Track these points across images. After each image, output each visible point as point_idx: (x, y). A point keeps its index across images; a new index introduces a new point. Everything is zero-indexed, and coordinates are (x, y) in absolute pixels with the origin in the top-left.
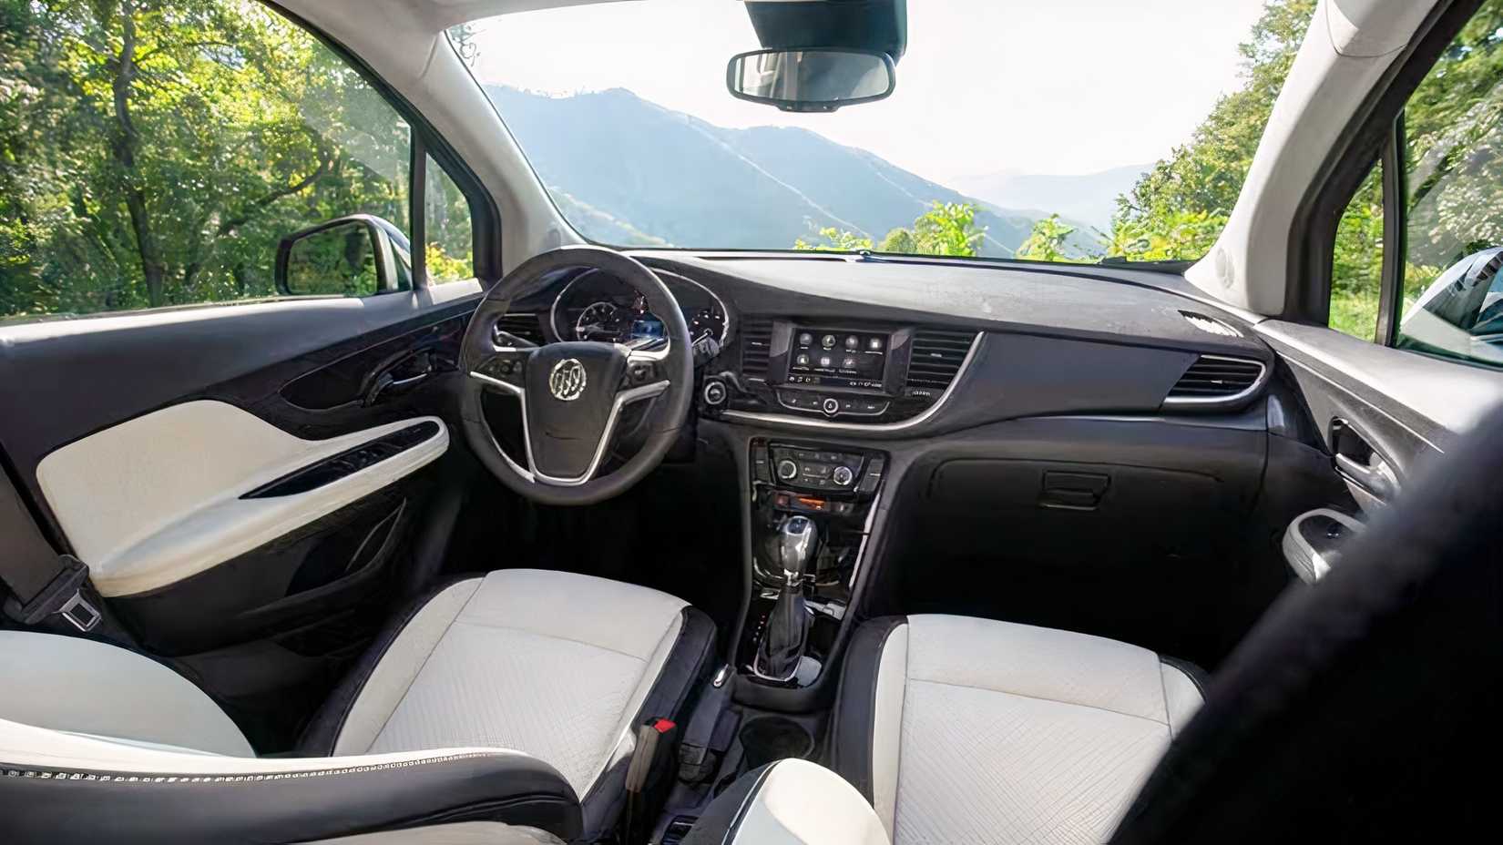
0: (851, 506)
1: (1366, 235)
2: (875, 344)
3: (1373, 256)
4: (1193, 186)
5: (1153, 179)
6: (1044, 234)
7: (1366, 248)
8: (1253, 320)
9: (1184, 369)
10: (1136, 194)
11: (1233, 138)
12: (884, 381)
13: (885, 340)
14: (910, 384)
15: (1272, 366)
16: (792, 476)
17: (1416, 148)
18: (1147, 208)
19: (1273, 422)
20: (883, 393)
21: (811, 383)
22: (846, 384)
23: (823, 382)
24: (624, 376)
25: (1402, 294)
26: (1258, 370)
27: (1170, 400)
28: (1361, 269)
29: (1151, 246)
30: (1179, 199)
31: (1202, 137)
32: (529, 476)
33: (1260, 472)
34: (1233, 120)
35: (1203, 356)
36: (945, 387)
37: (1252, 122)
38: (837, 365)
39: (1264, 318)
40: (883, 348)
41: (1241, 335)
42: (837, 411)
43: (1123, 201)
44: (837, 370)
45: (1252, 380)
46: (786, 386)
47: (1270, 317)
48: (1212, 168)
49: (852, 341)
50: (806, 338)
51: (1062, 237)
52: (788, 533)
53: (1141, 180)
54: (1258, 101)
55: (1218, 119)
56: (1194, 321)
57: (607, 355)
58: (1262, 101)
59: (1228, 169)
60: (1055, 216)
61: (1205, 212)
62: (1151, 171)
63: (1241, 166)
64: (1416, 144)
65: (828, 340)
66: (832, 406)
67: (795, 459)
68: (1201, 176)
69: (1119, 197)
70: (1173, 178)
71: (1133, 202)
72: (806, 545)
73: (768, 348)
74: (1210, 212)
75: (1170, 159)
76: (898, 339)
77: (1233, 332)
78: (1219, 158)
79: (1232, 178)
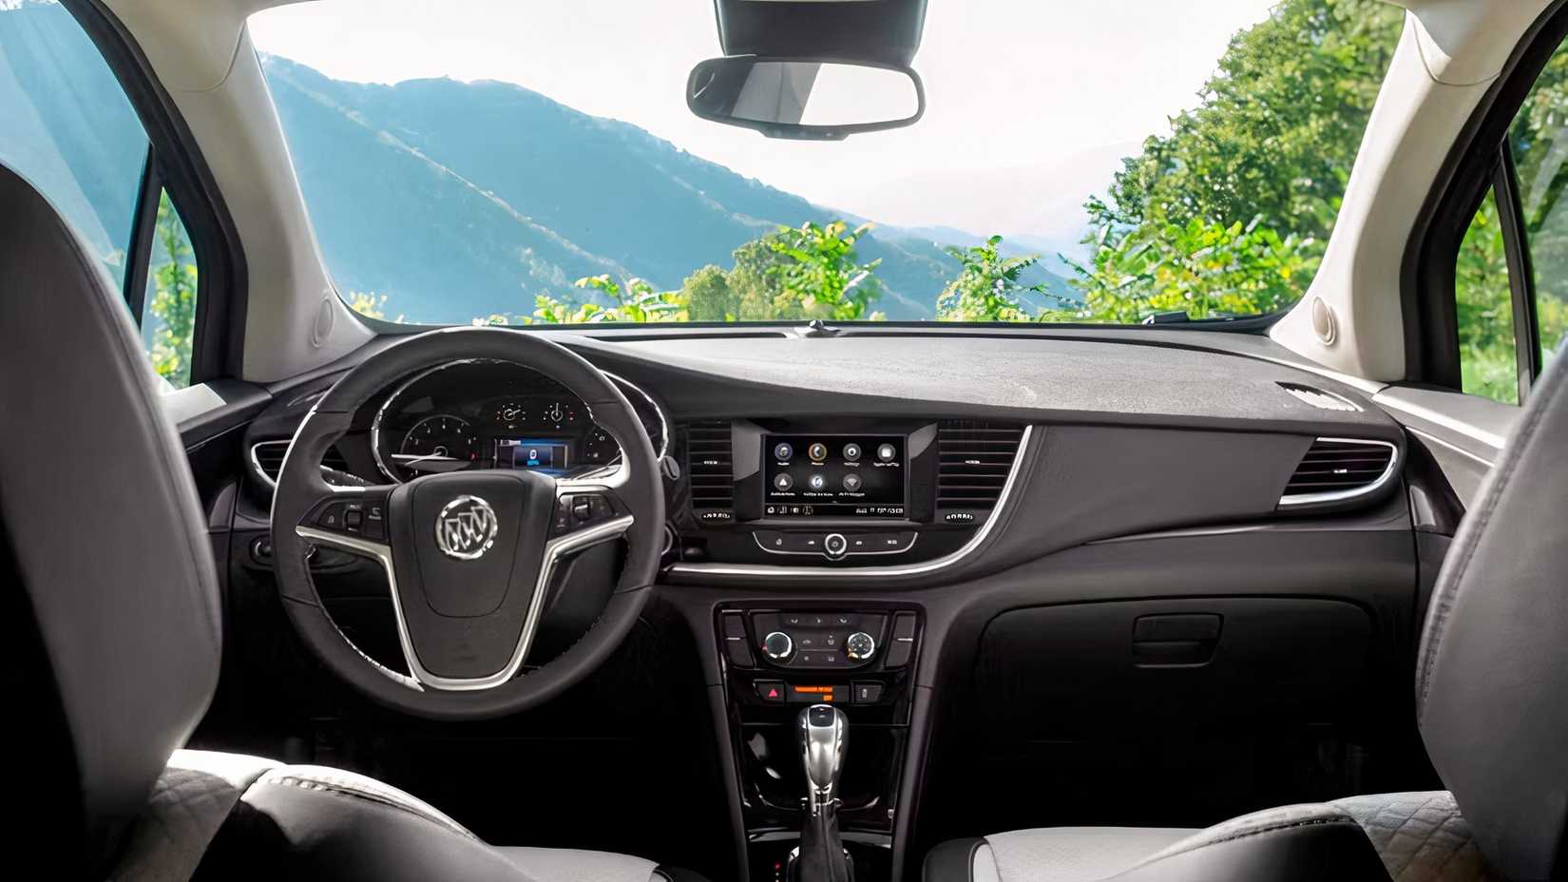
0: (879, 689)
1: (1482, 252)
2: (886, 453)
3: (1498, 287)
4: (1207, 178)
5: (1142, 168)
6: (980, 271)
7: (1488, 276)
8: (1370, 387)
9: (1298, 459)
10: (1117, 197)
11: (1262, 98)
12: (906, 504)
13: (899, 446)
14: (942, 505)
15: (1403, 444)
16: (784, 655)
17: (1533, 110)
18: (1138, 218)
19: (1419, 521)
20: (906, 522)
21: (801, 514)
22: (850, 513)
23: (819, 512)
24: (557, 518)
25: (1539, 345)
26: (1388, 454)
27: (1286, 500)
28: (1485, 309)
29: (1158, 285)
30: (1188, 201)
31: (1213, 97)
32: (412, 681)
33: (1413, 583)
34: (1257, 70)
35: (1319, 439)
36: (991, 506)
37: (1288, 74)
38: (834, 487)
39: (1387, 385)
40: (899, 455)
41: (1361, 409)
42: (845, 552)
43: (1096, 207)
44: (836, 493)
45: (1383, 466)
46: (763, 522)
47: (1392, 384)
48: (1236, 149)
49: (852, 450)
50: (784, 449)
51: (1011, 274)
52: (811, 727)
53: (1122, 169)
54: (1293, 38)
55: (1234, 67)
56: (1297, 393)
57: (526, 487)
58: (1300, 39)
59: (1260, 150)
60: (997, 238)
61: (1238, 225)
62: (1137, 152)
63: (1281, 145)
64: (1533, 104)
65: (817, 449)
66: (838, 545)
67: (789, 629)
68: (1218, 160)
69: (1090, 202)
70: (1174, 166)
71: (1112, 205)
72: (839, 743)
73: (729, 470)
74: (1246, 223)
75: (1167, 133)
76: (918, 443)
77: (1352, 407)
78: (1244, 132)
79: (1267, 163)
